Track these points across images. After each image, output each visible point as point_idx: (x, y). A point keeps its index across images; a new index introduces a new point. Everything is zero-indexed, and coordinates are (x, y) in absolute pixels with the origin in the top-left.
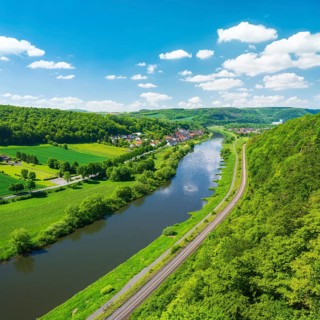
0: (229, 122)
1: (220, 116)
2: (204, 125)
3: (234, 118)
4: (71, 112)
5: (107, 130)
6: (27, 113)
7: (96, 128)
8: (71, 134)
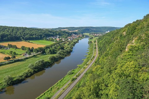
0: (91, 32)
1: (87, 29)
2: (82, 33)
3: (92, 30)
4: (31, 28)
5: (45, 35)
6: (13, 29)
7: (41, 34)
8: (31, 37)
